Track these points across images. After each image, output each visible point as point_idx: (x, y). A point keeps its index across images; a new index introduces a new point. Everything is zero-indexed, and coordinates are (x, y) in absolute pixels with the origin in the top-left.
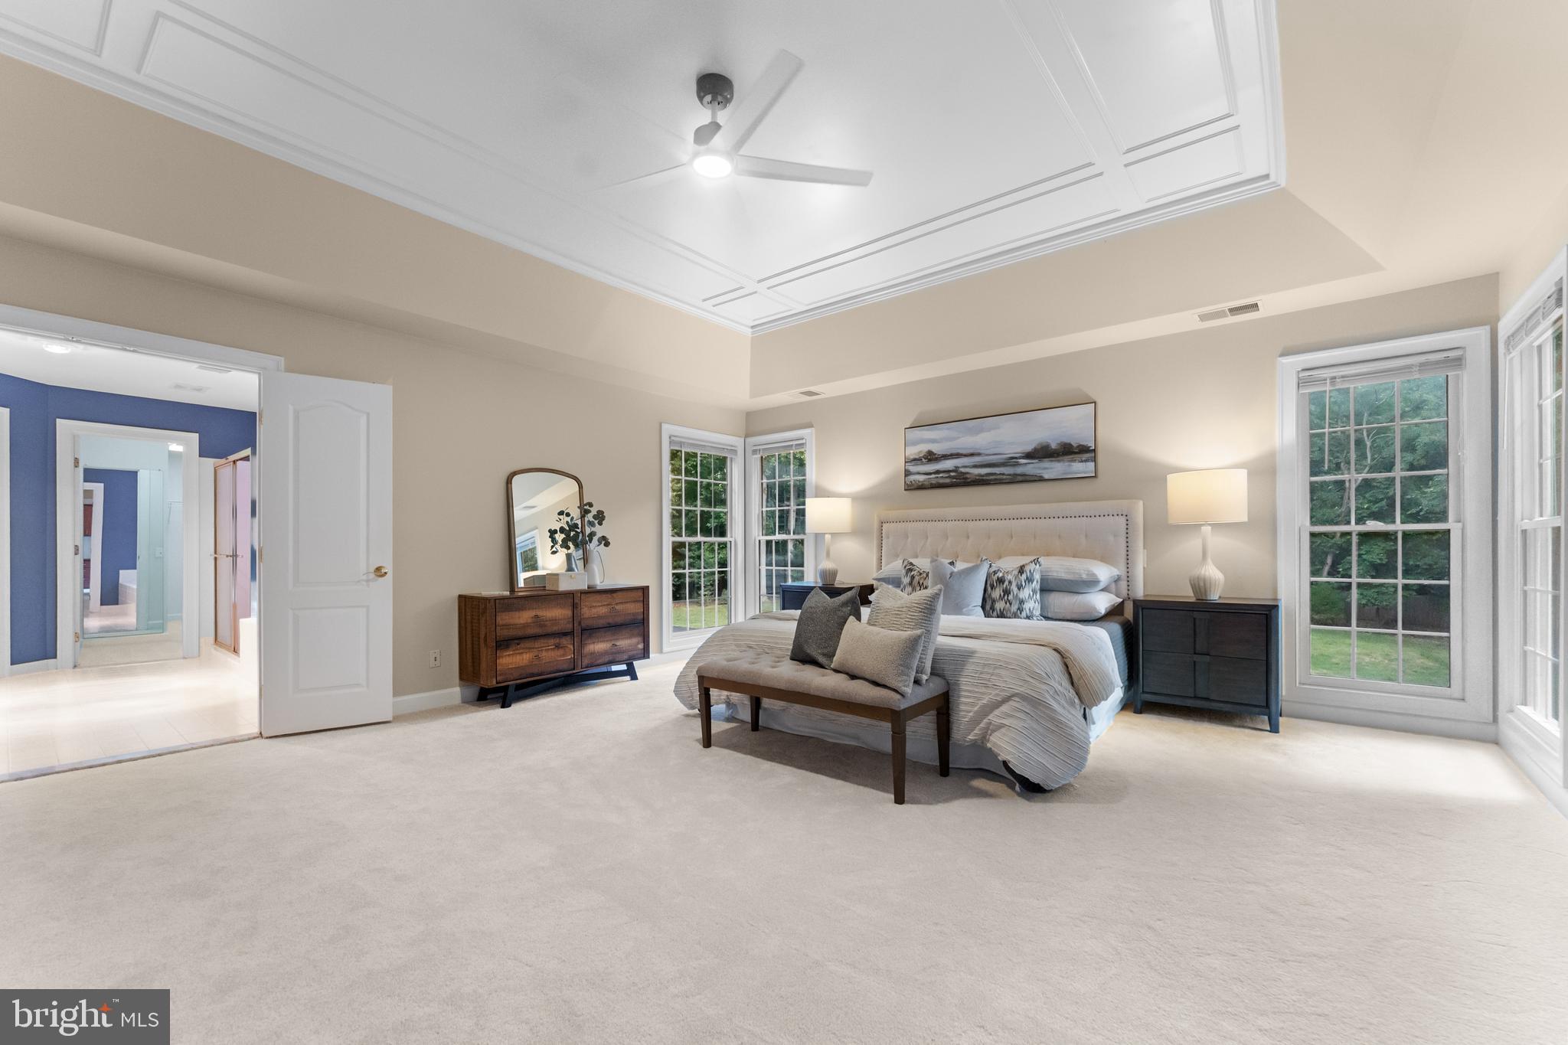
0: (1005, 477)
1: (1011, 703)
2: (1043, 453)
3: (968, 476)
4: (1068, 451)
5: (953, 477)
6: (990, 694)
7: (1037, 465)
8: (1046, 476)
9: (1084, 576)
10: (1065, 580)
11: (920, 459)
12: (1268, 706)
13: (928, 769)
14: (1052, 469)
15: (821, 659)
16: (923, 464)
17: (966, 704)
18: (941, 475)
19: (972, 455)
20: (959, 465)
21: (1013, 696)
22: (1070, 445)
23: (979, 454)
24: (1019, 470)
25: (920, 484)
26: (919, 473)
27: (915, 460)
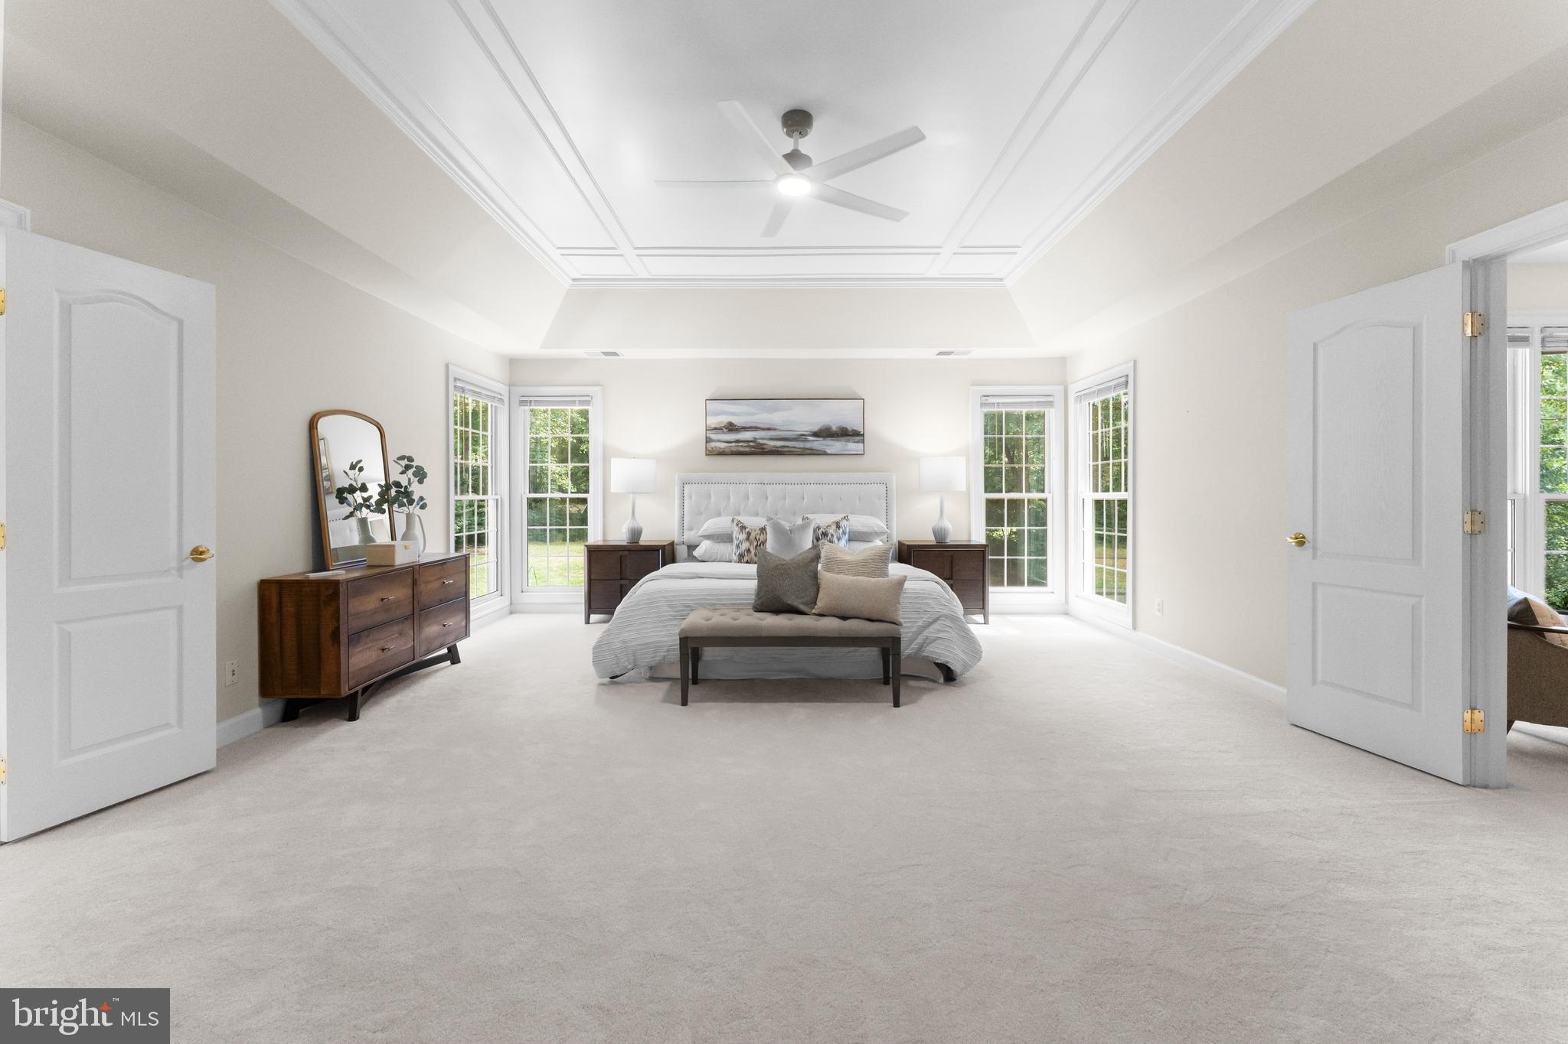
0: (796, 450)
1: (940, 622)
2: (825, 433)
3: (765, 447)
4: (844, 434)
5: (752, 447)
6: (923, 618)
7: (821, 442)
8: (829, 452)
9: (876, 529)
10: (863, 532)
11: (720, 429)
12: (983, 608)
13: (875, 681)
14: (834, 446)
15: (803, 608)
16: (724, 433)
17: (906, 627)
18: (741, 444)
19: (769, 429)
20: (757, 437)
21: (940, 617)
22: (846, 429)
23: (775, 429)
24: (808, 445)
25: (721, 450)
26: (719, 441)
27: (716, 429)
